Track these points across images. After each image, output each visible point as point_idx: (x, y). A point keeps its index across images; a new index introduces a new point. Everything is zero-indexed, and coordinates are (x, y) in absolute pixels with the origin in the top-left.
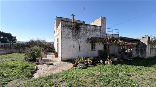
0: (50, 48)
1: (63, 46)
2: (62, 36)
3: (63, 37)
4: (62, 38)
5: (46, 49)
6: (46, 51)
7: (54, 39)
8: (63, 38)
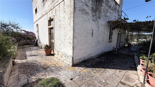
0: (28, 38)
1: (76, 31)
2: (74, 3)
3: (76, 6)
4: (74, 8)
5: (20, 40)
6: (21, 44)
7: (36, 23)
8: (77, 11)
